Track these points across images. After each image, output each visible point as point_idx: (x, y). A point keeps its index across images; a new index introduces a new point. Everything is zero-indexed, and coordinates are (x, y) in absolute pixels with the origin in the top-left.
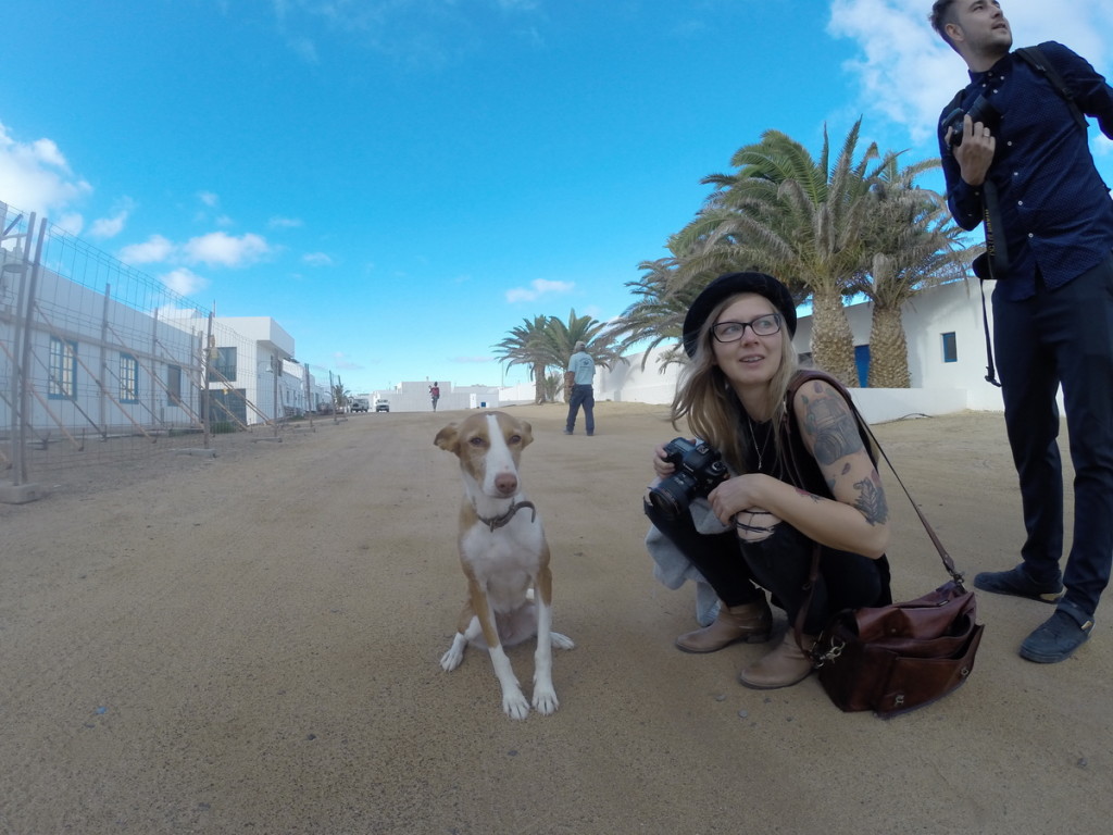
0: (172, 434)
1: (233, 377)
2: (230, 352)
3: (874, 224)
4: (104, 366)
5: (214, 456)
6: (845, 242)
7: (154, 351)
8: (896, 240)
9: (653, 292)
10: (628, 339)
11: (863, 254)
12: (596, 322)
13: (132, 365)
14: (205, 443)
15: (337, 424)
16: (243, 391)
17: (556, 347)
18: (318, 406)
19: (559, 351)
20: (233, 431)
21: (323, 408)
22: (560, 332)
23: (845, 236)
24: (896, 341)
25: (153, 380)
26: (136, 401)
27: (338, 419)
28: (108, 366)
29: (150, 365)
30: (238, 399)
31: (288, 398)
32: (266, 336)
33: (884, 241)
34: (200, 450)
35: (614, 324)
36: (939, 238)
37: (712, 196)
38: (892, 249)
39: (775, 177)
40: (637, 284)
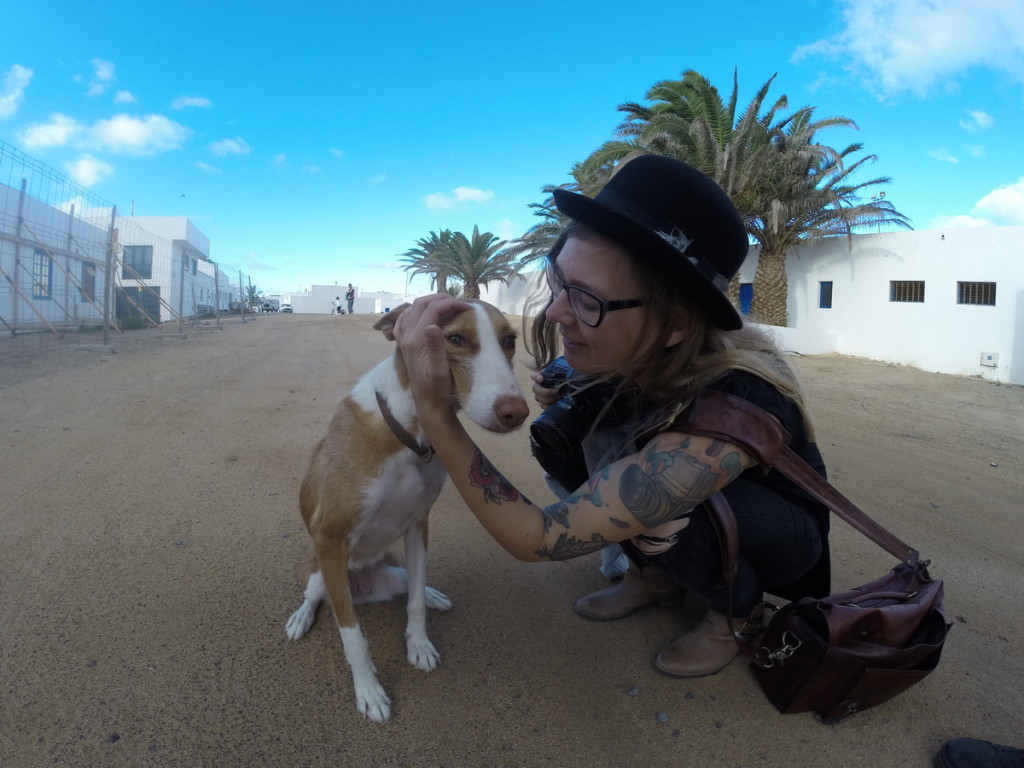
0: (84, 330)
1: (148, 275)
2: (146, 251)
3: (771, 172)
4: (18, 262)
5: (114, 352)
6: (743, 185)
7: (69, 247)
8: (790, 190)
9: (554, 215)
10: (526, 257)
11: (759, 198)
12: (497, 239)
13: (46, 262)
14: (105, 339)
15: (245, 322)
16: (157, 289)
17: (459, 260)
18: (230, 305)
19: (460, 264)
20: (145, 328)
21: (235, 307)
22: (463, 246)
23: (744, 180)
24: (778, 282)
25: (67, 278)
26: (49, 298)
27: (246, 318)
28: (22, 262)
29: (65, 261)
30: (152, 297)
31: (201, 297)
32: (182, 236)
33: (779, 190)
34: (99, 346)
35: (515, 241)
36: (830, 195)
37: (623, 126)
38: (787, 197)
39: (686, 114)
40: (540, 206)
